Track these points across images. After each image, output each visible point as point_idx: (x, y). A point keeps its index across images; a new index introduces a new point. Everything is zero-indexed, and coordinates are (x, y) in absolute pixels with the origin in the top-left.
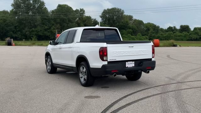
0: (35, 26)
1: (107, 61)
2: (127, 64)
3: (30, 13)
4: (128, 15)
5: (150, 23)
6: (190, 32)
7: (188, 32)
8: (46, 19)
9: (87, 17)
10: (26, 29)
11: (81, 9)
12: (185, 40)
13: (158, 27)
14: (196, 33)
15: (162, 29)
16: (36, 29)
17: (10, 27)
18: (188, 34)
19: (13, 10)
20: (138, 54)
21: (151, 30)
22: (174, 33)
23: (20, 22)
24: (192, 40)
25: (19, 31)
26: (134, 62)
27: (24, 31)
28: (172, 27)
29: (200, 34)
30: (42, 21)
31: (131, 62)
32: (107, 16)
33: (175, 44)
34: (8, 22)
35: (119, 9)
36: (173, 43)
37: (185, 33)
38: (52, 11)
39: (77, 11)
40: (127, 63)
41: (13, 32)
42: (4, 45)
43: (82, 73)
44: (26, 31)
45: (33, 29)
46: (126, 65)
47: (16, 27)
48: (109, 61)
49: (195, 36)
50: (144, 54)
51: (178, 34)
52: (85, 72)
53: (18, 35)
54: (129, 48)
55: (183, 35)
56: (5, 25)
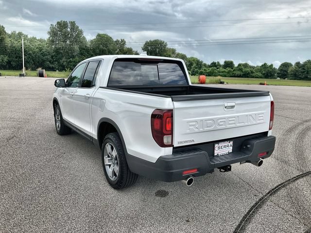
0: (73, 57)
1: (172, 145)
2: (216, 149)
3: (68, 42)
4: (171, 48)
5: (193, 58)
6: (234, 69)
7: (232, 69)
8: (84, 49)
9: (128, 48)
10: (64, 59)
11: (121, 40)
12: (228, 77)
13: (202, 62)
14: (240, 69)
15: (205, 65)
16: (74, 60)
17: (46, 57)
18: (232, 70)
19: (49, 38)
21: (194, 65)
22: (217, 69)
23: (57, 51)
24: (235, 76)
25: (56, 61)
26: (232, 143)
27: (61, 61)
28: (215, 63)
29: (243, 71)
30: (81, 51)
31: (226, 143)
32: (149, 48)
33: (222, 81)
34: (44, 51)
35: (162, 41)
36: (220, 80)
37: (228, 69)
38: (91, 40)
39: (117, 41)
40: (216, 145)
41: (50, 62)
42: (35, 76)
43: (109, 157)
44: (64, 62)
45: (71, 59)
46: (216, 152)
47: (52, 57)
48: (176, 145)
49: (238, 73)
50: (255, 123)
51: (221, 69)
52: (116, 159)
53: (55, 65)
54: (226, 109)
55: (227, 71)
56: (41, 54)
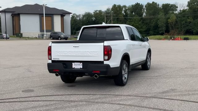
20: (83, 55)
40: (73, 63)
46: (73, 66)
48: (52, 59)
50: (91, 55)
54: (74, 48)
